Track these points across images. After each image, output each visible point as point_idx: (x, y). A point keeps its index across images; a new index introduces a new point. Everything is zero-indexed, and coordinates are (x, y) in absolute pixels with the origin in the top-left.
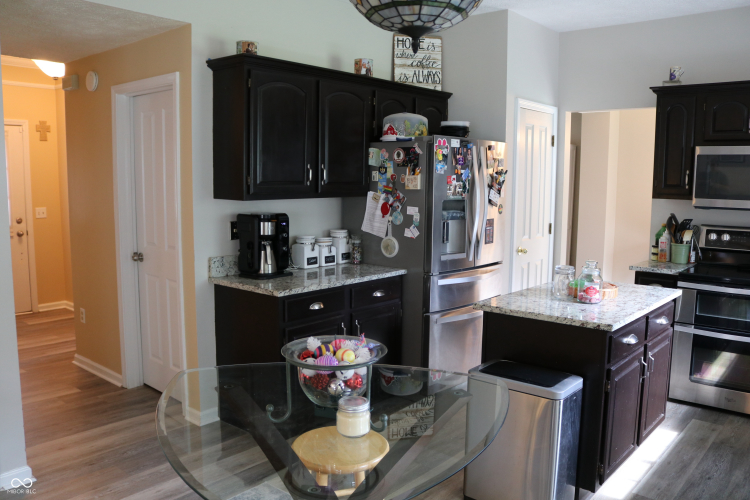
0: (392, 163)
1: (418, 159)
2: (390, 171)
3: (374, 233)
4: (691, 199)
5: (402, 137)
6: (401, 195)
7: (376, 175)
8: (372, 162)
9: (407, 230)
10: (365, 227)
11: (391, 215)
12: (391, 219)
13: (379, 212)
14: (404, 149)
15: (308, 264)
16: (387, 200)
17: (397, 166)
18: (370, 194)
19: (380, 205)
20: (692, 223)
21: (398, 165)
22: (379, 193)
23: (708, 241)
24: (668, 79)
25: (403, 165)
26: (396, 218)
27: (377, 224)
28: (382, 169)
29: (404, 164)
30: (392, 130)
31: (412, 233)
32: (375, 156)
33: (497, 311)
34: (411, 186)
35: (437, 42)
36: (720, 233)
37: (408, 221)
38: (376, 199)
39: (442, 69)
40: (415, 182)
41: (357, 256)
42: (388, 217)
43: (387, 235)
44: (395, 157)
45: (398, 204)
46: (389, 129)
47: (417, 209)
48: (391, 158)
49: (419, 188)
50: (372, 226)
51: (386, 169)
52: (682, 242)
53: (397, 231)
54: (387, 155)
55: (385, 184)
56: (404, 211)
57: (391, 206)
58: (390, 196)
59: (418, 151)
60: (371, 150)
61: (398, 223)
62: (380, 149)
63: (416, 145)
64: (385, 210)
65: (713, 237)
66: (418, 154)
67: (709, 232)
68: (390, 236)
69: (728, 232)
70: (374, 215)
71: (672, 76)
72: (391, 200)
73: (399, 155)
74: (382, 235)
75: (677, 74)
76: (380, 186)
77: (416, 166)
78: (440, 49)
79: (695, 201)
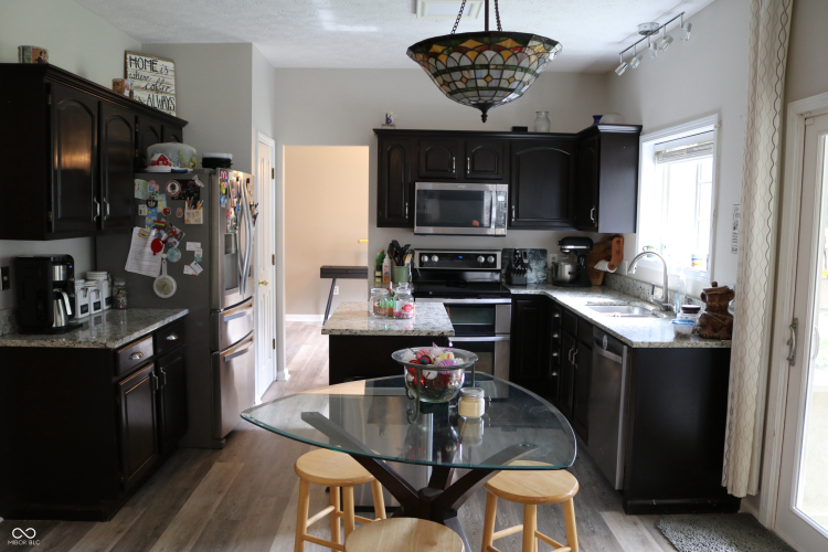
0: (164, 195)
1: (199, 192)
2: (162, 205)
3: (143, 273)
4: (413, 227)
5: (177, 168)
6: (178, 231)
7: (143, 210)
8: (138, 195)
9: (186, 268)
10: (130, 267)
11: (165, 252)
12: (165, 256)
13: (148, 250)
14: (180, 181)
15: (82, 312)
16: (159, 235)
17: (171, 199)
18: (136, 230)
19: (150, 242)
20: (410, 248)
21: (173, 198)
22: (147, 229)
23: (421, 263)
24: (384, 122)
25: (180, 198)
26: (172, 255)
27: (146, 263)
28: (151, 202)
29: (182, 197)
30: (163, 160)
31: (192, 270)
32: (141, 188)
33: (347, 333)
34: (192, 221)
35: (170, 65)
36: (430, 256)
37: (188, 257)
38: (144, 236)
39: (176, 95)
40: (195, 216)
41: (123, 300)
42: (161, 254)
43: (161, 273)
44: (169, 190)
45: (174, 239)
46: (160, 159)
47: (199, 244)
48: (163, 191)
49: (202, 222)
50: (140, 266)
51: (157, 202)
52: (403, 265)
53: (174, 269)
54: (157, 188)
55: (155, 218)
56: (182, 247)
57: (165, 242)
58: (162, 231)
59: (198, 183)
60: (137, 181)
61: (175, 260)
62: (148, 181)
63: (196, 178)
64: (156, 247)
65: (426, 259)
66: (199, 187)
67: (421, 255)
68: (165, 275)
69: (437, 254)
70: (141, 253)
71: (388, 121)
72: (164, 236)
73: (173, 187)
74: (154, 273)
75: (392, 119)
76: (149, 221)
77: (197, 199)
78: (173, 73)
79: (417, 229)
